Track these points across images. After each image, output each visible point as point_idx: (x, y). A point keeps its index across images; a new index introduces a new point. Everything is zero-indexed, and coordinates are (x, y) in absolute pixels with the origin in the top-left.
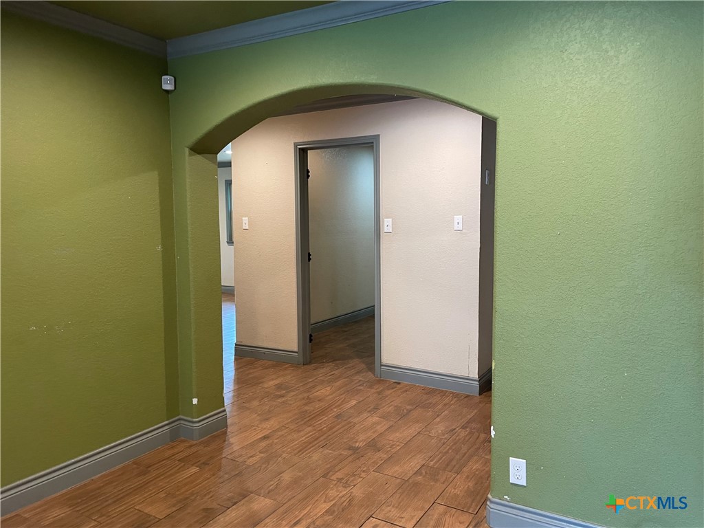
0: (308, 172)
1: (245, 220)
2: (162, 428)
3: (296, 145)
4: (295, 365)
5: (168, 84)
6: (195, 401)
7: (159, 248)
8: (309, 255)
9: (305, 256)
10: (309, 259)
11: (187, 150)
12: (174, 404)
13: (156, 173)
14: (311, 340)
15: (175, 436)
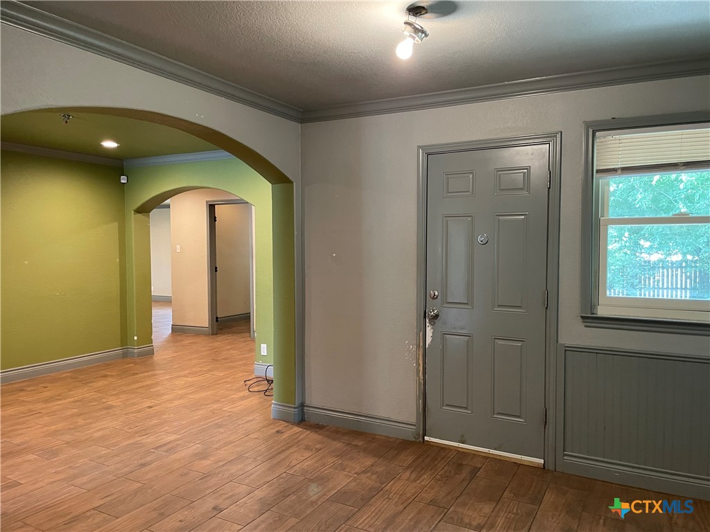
0: (215, 218)
1: (178, 246)
2: (118, 351)
3: (207, 202)
4: (206, 335)
5: (123, 180)
6: (136, 338)
7: (118, 260)
8: (216, 268)
9: (214, 269)
10: (216, 271)
11: (133, 212)
12: (124, 340)
13: (117, 223)
14: (217, 321)
15: (125, 355)
